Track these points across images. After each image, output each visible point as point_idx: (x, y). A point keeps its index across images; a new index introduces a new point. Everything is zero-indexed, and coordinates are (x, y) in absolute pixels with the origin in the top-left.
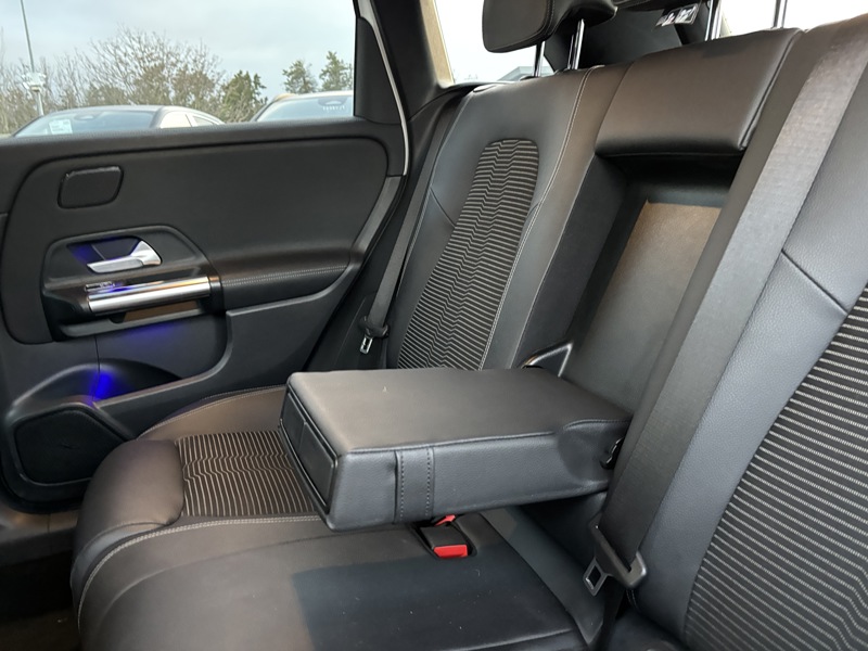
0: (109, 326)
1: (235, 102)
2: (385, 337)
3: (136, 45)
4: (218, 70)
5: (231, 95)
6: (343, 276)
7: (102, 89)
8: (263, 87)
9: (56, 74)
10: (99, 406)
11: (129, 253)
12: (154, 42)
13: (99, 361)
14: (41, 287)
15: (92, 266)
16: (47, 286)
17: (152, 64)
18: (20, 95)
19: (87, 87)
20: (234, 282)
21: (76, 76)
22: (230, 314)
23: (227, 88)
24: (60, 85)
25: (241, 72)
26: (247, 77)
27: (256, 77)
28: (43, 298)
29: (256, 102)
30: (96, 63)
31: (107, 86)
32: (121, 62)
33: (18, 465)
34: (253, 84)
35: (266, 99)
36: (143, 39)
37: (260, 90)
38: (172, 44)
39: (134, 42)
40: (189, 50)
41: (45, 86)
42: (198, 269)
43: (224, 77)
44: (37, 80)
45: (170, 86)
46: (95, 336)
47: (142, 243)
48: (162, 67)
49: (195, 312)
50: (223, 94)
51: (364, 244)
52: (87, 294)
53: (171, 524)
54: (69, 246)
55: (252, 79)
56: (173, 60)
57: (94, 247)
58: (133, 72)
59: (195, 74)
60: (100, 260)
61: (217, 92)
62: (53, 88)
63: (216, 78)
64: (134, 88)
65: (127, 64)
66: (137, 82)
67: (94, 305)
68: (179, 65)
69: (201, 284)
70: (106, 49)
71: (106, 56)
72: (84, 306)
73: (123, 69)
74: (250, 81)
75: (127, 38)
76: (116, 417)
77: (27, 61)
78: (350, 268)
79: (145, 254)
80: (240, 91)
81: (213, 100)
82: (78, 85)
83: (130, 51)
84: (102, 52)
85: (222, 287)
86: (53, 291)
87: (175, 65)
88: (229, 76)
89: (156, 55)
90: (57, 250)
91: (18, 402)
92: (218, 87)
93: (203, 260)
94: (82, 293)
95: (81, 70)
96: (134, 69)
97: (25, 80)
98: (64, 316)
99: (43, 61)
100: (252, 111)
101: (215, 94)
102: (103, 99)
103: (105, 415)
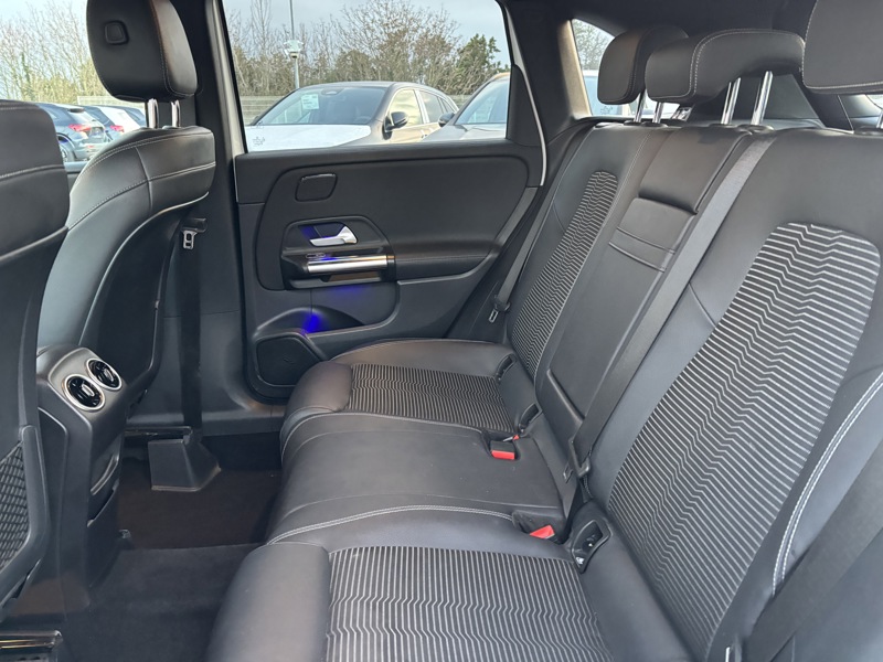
0: (319, 283)
1: (467, 66)
2: (507, 312)
3: (383, 12)
4: (456, 34)
5: (465, 60)
6: (484, 262)
7: (350, 54)
8: (497, 50)
9: (311, 40)
10: (309, 337)
11: (336, 235)
12: (399, 8)
13: (312, 306)
14: (281, 253)
15: (312, 241)
16: (284, 252)
17: (396, 29)
18: (281, 57)
19: (337, 52)
20: (404, 260)
21: (329, 42)
22: (399, 283)
23: (462, 52)
24: (314, 51)
25: (477, 36)
26: (483, 40)
27: (492, 40)
28: (281, 260)
29: (489, 67)
30: (347, 30)
31: (354, 51)
32: (369, 28)
33: (257, 369)
34: (487, 48)
35: (499, 63)
36: (389, 6)
37: (494, 53)
38: (416, 10)
39: (381, 9)
40: (430, 16)
41: (302, 52)
42: (381, 249)
43: (460, 42)
44: (295, 46)
45: (410, 51)
46: (311, 289)
47: (345, 228)
48: (405, 31)
49: (377, 279)
50: (458, 58)
51: (503, 239)
52: (308, 260)
53: (339, 411)
54: (300, 226)
55: (488, 42)
56: (415, 25)
57: (315, 228)
58: (378, 38)
59: (433, 39)
60: (318, 237)
61: (453, 57)
62: (309, 53)
63: (453, 42)
64: (378, 53)
65: (373, 30)
66: (381, 47)
67: (311, 268)
68: (420, 31)
69: (380, 261)
70: (356, 15)
71: (357, 23)
72: (305, 268)
73: (369, 35)
74: (485, 45)
75: (375, 5)
76: (318, 345)
77: (289, 28)
78: (489, 257)
79: (347, 235)
80: (473, 56)
81: (448, 64)
82: (330, 50)
83: (377, 17)
84: (352, 19)
85: (395, 264)
86: (288, 256)
87: (416, 31)
88: (465, 41)
89: (400, 21)
90: (292, 228)
91: (260, 327)
92: (453, 52)
93: (386, 243)
94: (304, 259)
95: (333, 37)
96: (379, 35)
97: (287, 47)
98: (292, 274)
99: (302, 26)
100: (483, 76)
101: (449, 58)
102: (351, 63)
103: (312, 343)
